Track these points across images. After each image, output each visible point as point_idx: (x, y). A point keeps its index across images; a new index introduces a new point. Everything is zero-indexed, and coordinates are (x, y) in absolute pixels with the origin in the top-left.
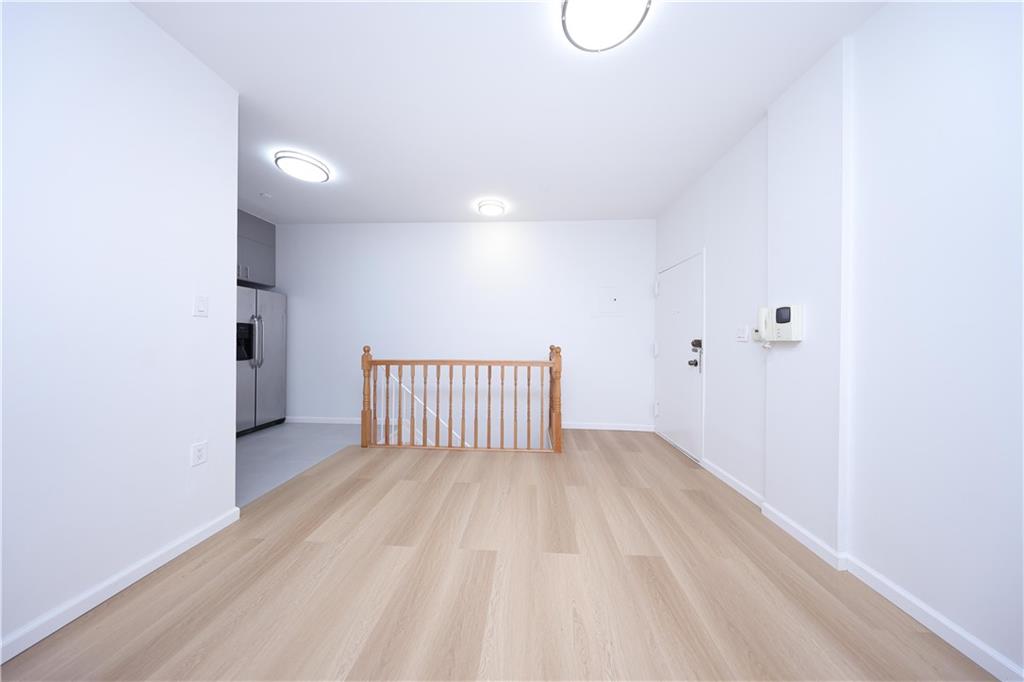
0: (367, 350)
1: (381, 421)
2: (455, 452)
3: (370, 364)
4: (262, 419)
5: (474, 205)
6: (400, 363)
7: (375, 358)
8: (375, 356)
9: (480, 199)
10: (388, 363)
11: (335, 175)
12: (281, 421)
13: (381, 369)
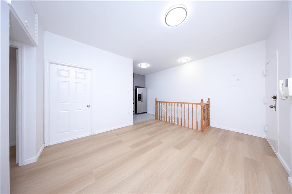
0: (156, 99)
1: (158, 114)
2: (172, 124)
3: (157, 102)
4: (143, 112)
5: (179, 61)
6: (162, 102)
7: (157, 101)
8: (158, 101)
9: (180, 59)
10: (159, 102)
11: (149, 66)
12: (146, 113)
13: (158, 103)
